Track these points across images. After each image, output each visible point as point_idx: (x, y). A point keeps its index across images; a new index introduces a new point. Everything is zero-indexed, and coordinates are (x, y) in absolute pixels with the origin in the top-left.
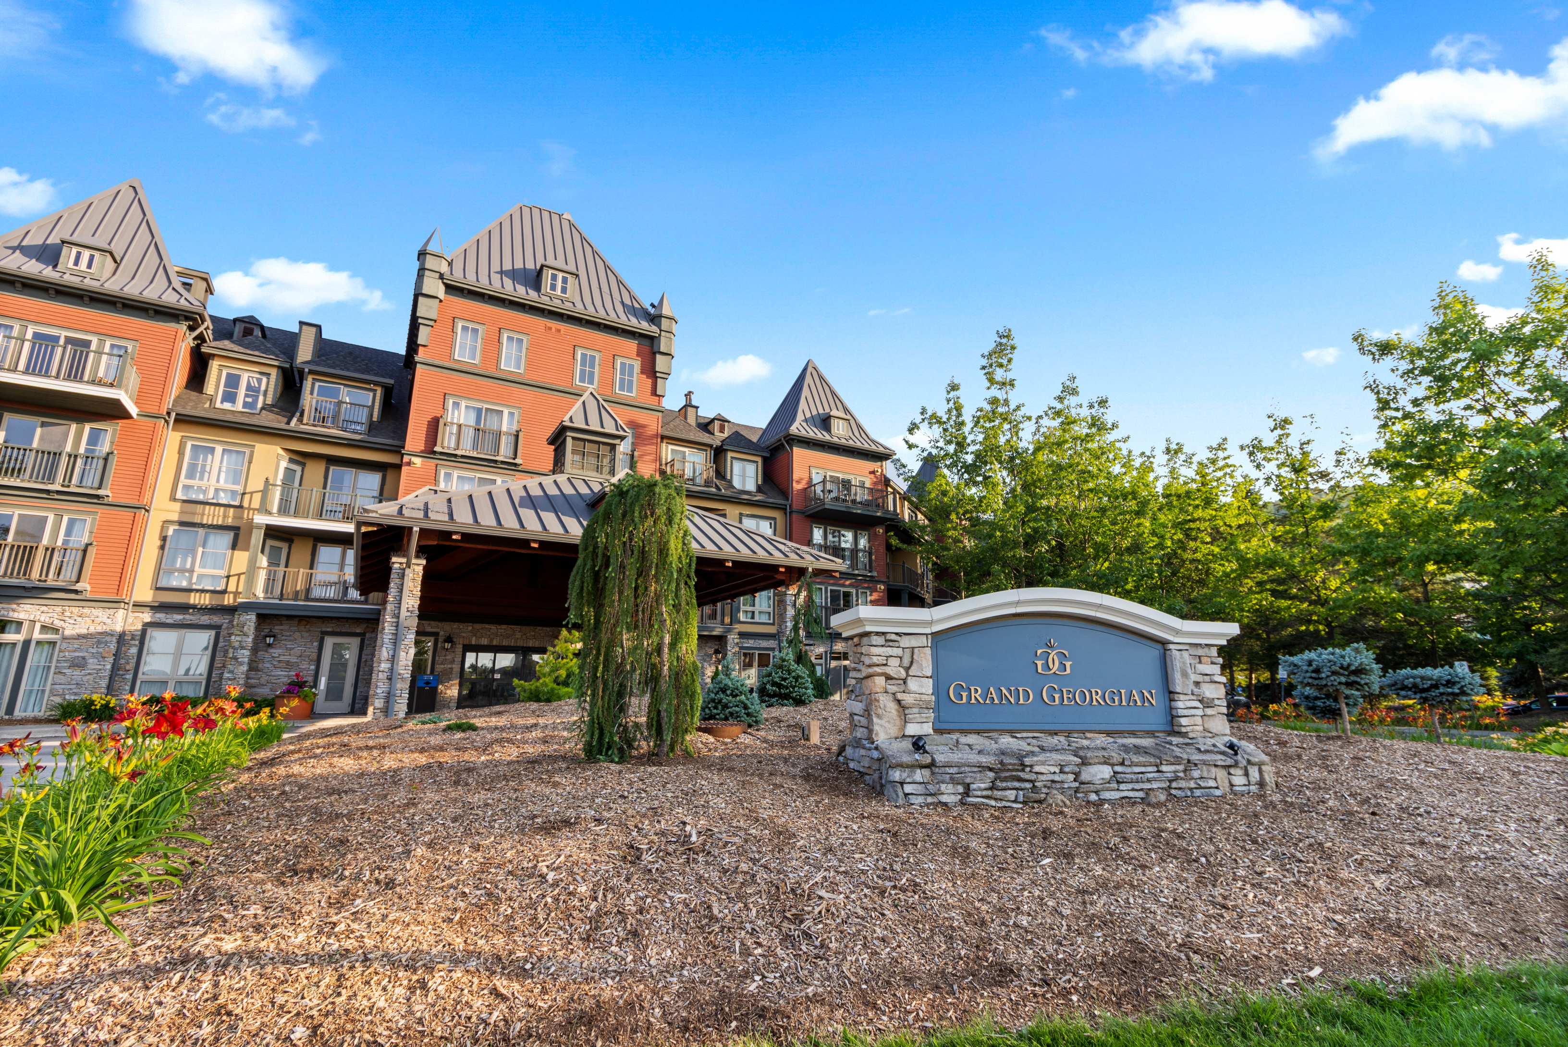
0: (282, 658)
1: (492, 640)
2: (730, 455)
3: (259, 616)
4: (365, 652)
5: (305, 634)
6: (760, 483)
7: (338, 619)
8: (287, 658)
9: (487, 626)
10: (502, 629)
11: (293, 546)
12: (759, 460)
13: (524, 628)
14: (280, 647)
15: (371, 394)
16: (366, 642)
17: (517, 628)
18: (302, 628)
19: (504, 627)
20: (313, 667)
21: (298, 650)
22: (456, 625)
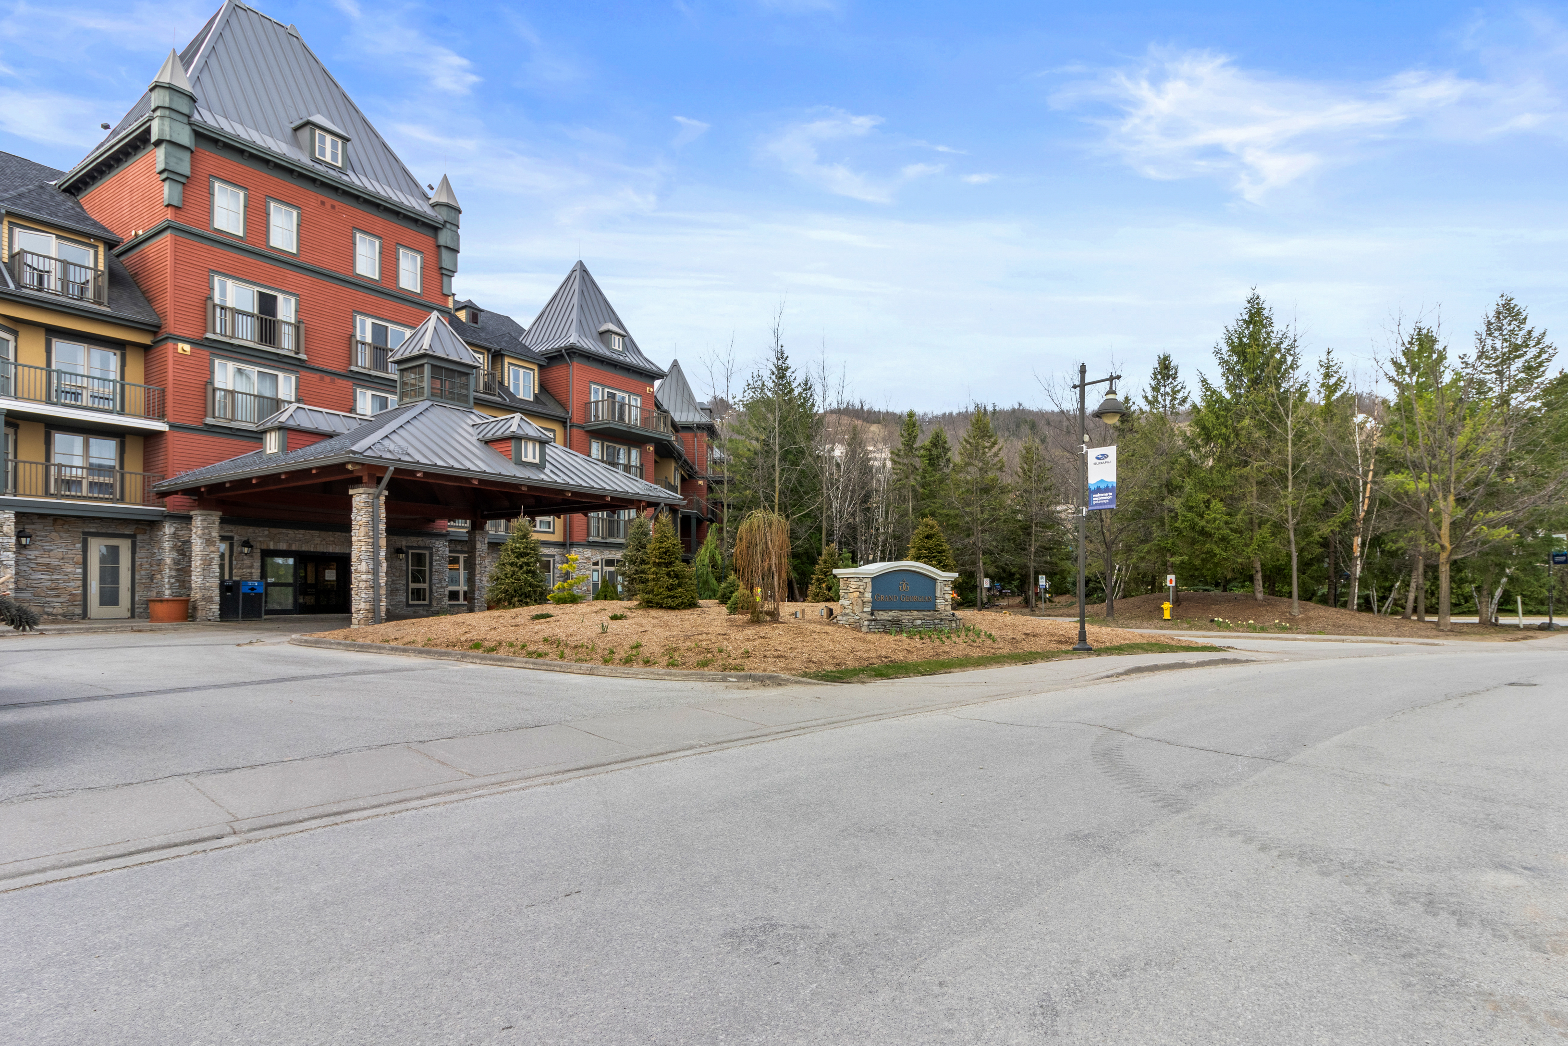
0: (40, 560)
1: (290, 545)
2: (507, 360)
3: (17, 515)
4: (137, 555)
5: (64, 535)
6: (536, 392)
7: (101, 519)
8: (47, 560)
9: (284, 531)
10: (300, 534)
11: (19, 432)
12: (536, 368)
13: (323, 533)
14: (36, 549)
15: (92, 252)
16: (138, 543)
17: (316, 533)
18: (59, 528)
19: (302, 532)
20: (80, 571)
21: (58, 552)
22: (251, 530)
